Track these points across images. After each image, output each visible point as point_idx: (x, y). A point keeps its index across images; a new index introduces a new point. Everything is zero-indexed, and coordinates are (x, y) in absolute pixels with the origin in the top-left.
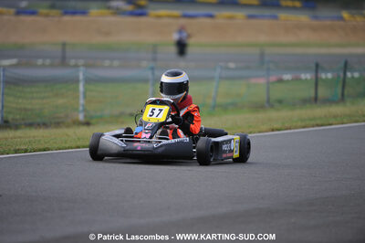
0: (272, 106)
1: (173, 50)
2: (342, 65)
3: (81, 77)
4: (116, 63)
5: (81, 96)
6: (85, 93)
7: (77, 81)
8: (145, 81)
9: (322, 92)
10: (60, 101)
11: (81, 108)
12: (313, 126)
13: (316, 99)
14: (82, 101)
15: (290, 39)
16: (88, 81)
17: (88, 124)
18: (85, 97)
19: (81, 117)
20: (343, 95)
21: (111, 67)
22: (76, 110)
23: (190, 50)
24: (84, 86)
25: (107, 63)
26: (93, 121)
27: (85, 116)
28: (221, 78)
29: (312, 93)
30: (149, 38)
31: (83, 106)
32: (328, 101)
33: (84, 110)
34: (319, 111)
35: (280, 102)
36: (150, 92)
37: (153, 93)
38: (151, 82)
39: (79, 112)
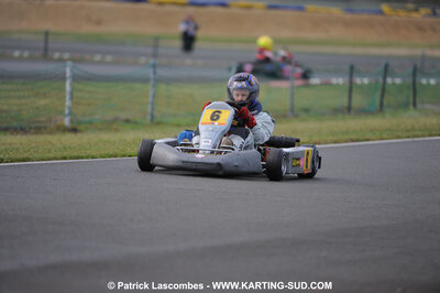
0: (296, 116)
1: (178, 43)
2: (381, 68)
3: (68, 74)
4: (109, 58)
5: (68, 98)
6: (71, 93)
7: (63, 78)
8: (145, 80)
9: (357, 101)
10: (42, 102)
11: (67, 112)
12: (346, 142)
13: (349, 109)
14: (68, 103)
16: (76, 78)
17: (74, 130)
18: (72, 98)
19: (67, 122)
20: (382, 105)
22: (62, 112)
23: (198, 45)
24: (71, 84)
25: (98, 57)
26: (80, 128)
27: (71, 121)
29: (345, 101)
30: (149, 29)
31: (69, 108)
32: (364, 112)
33: (70, 114)
34: (354, 124)
35: (306, 110)
36: (151, 93)
37: (154, 96)
38: (151, 83)
39: (65, 116)
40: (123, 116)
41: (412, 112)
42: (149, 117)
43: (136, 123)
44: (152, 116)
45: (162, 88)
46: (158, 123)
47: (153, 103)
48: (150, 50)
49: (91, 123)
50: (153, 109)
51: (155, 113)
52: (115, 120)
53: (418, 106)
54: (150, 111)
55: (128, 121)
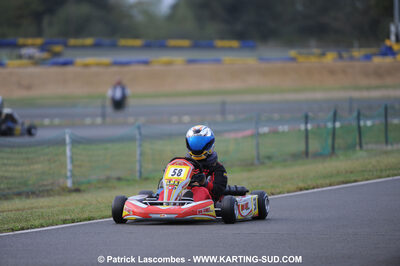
3: (68, 140)
5: (68, 161)
6: (72, 158)
11: (69, 174)
13: (307, 153)
14: (69, 166)
16: (75, 142)
17: (77, 190)
18: (72, 161)
19: (69, 184)
20: (333, 148)
21: (93, 125)
24: (71, 150)
26: (82, 188)
27: (73, 183)
29: (302, 147)
31: (71, 171)
32: (319, 156)
33: (73, 176)
35: (269, 158)
36: (138, 153)
37: (141, 155)
38: (137, 143)
39: (67, 178)
40: (115, 174)
42: (138, 174)
43: (127, 180)
44: (141, 173)
45: (148, 147)
46: (146, 179)
47: (140, 162)
48: (99, 111)
49: (89, 183)
50: (141, 166)
51: (143, 170)
52: (108, 179)
53: (365, 146)
54: (138, 168)
55: (119, 179)
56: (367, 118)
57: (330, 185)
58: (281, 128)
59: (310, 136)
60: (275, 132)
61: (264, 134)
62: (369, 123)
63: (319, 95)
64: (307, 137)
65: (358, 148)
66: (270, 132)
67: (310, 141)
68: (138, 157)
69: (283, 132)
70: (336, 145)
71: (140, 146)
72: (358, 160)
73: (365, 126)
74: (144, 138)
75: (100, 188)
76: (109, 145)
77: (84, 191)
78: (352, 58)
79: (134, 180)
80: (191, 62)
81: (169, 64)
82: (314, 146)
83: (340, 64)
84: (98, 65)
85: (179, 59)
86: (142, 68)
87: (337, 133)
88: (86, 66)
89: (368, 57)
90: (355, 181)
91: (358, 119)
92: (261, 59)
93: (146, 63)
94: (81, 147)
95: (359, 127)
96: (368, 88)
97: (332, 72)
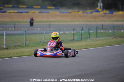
5: (5, 40)
13: (74, 40)
15: (53, 19)
17: (7, 49)
19: (5, 47)
20: (81, 38)
21: (12, 30)
24: (5, 37)
25: (10, 29)
28: (46, 33)
29: (72, 38)
31: (5, 43)
32: (77, 41)
37: (26, 39)
39: (4, 45)
40: (18, 44)
41: (89, 40)
42: (25, 45)
43: (22, 46)
45: (28, 36)
46: (27, 46)
48: (14, 26)
49: (10, 47)
50: (25, 42)
51: (26, 43)
52: (16, 46)
53: (90, 38)
54: (25, 43)
55: (19, 46)
56: (91, 30)
57: (81, 49)
58: (66, 32)
59: (75, 35)
60: (64, 33)
61: (61, 34)
62: (92, 32)
63: (77, 23)
64: (74, 35)
65: (88, 39)
66: (63, 33)
67: (75, 36)
68: (25, 40)
69: (67, 34)
70: (82, 38)
71: (26, 36)
72: (88, 42)
73: (91, 32)
74: (27, 34)
75: (14, 48)
76: (16, 36)
77: (9, 49)
78: (87, 13)
79: (24, 46)
80: (40, 12)
81: (34, 13)
82: (76, 38)
83: (84, 14)
84: (14, 13)
85: (37, 11)
86: (26, 14)
87: (83, 34)
88: (10, 13)
89: (92, 13)
90: (88, 48)
91: (89, 30)
92: (61, 12)
93: (27, 12)
94: (8, 36)
95: (89, 33)
96: (92, 22)
97: (81, 16)
